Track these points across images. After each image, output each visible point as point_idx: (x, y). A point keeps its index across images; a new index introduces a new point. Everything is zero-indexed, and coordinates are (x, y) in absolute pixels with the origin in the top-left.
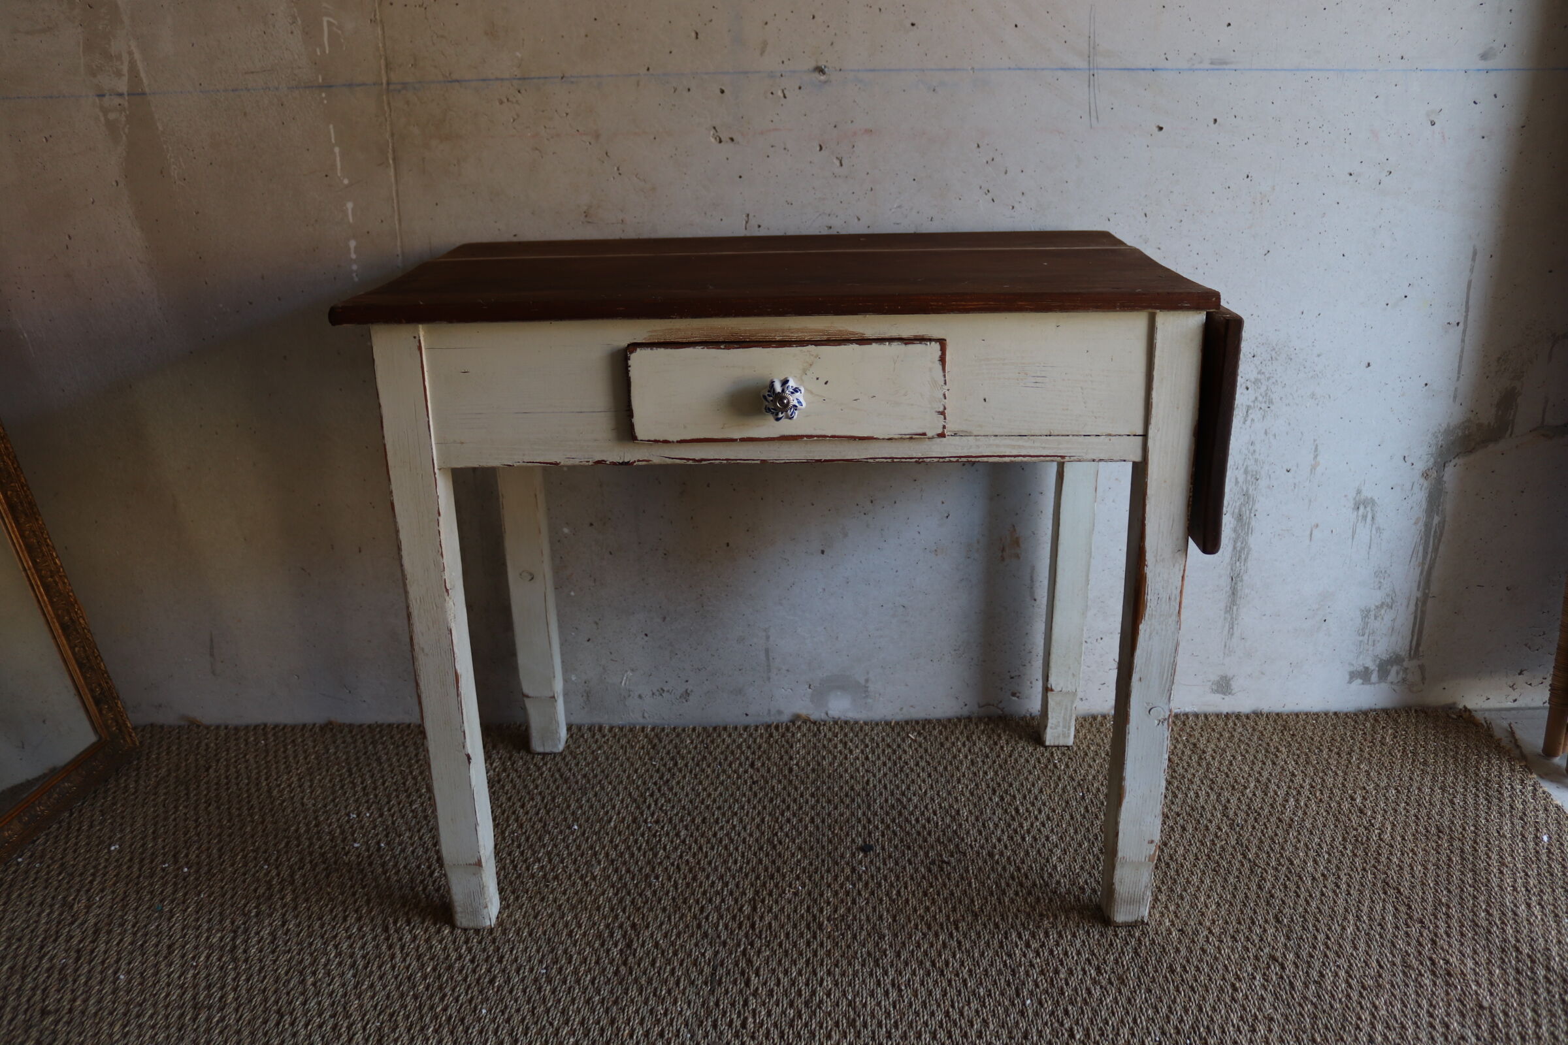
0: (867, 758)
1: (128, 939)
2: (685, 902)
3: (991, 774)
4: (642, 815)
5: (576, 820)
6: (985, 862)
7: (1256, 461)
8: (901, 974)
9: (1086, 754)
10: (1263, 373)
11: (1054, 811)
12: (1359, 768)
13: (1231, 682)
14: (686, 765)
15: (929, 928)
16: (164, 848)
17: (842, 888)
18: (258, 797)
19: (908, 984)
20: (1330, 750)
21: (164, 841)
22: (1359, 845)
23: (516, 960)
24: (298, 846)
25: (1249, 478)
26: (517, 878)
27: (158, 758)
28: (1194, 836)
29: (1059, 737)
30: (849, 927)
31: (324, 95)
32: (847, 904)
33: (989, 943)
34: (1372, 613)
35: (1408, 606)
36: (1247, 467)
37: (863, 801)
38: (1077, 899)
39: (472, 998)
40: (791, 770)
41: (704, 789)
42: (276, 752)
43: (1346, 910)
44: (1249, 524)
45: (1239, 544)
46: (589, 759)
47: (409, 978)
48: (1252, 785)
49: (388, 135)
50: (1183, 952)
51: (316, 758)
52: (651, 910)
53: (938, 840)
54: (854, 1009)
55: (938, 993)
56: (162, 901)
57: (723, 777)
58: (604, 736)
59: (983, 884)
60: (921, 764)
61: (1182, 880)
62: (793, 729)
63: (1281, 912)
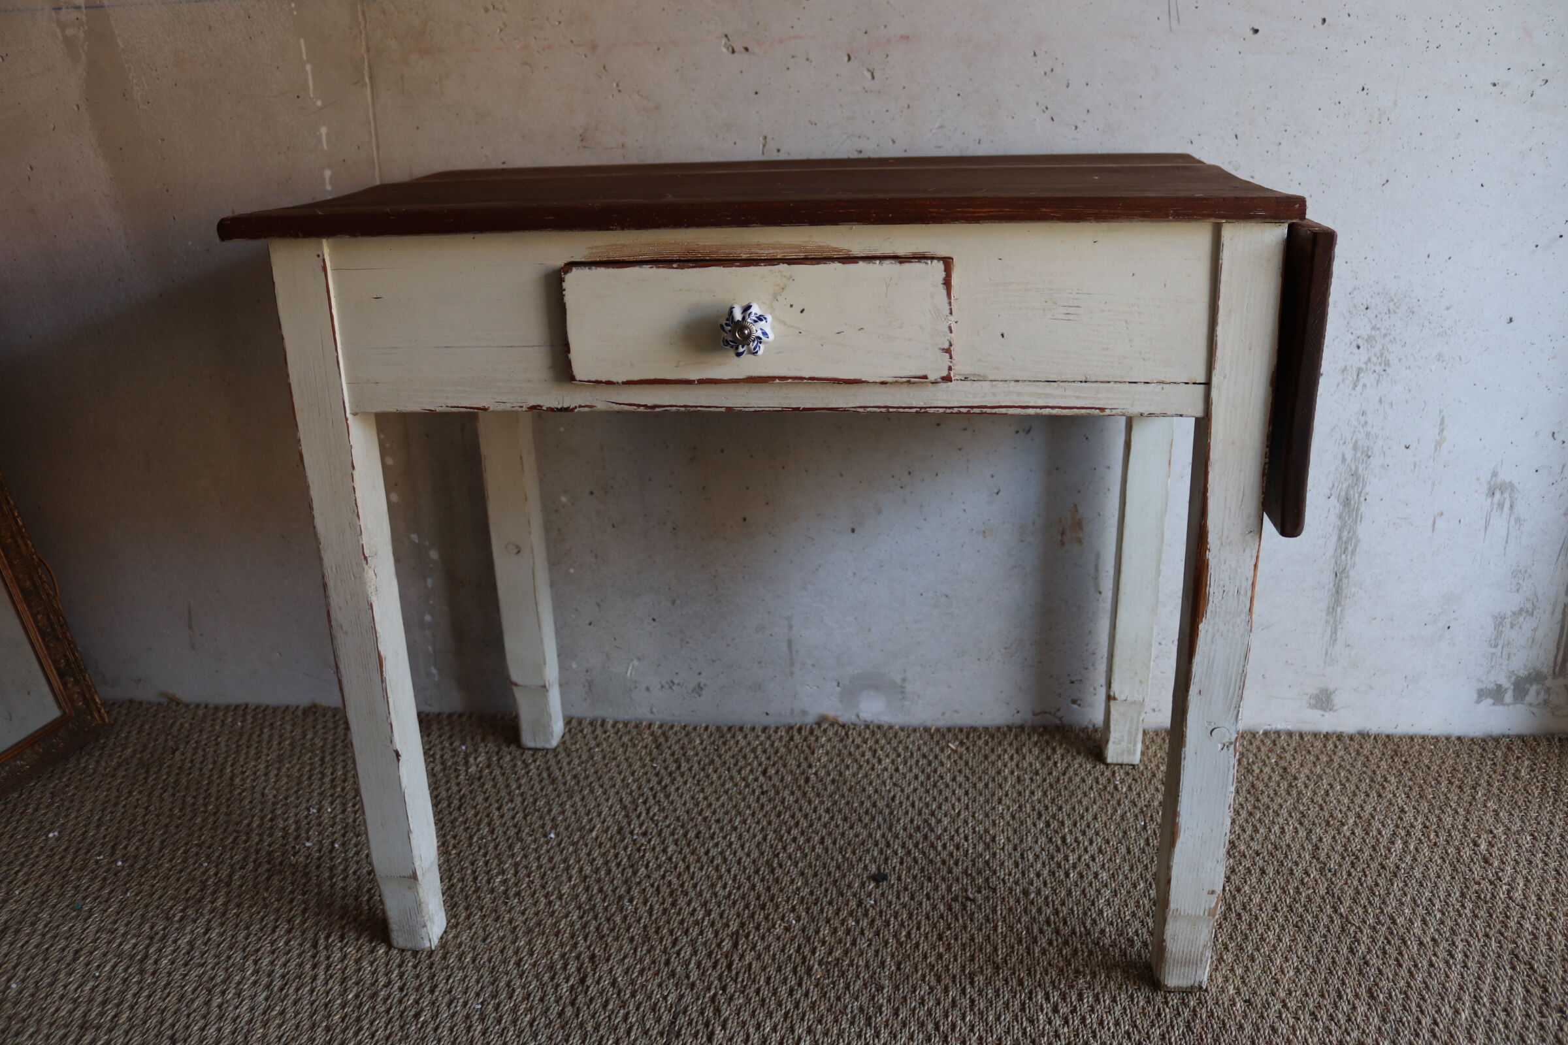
0: (897, 770)
1: (35, 941)
2: (657, 932)
3: (1038, 795)
4: (629, 826)
5: (555, 827)
6: (1018, 901)
7: (1368, 434)
8: (895, 1037)
9: (1154, 775)
10: (1378, 329)
11: (1108, 843)
12: (1485, 806)
13: (1333, 696)
14: (690, 769)
15: (939, 981)
16: (104, 837)
17: (842, 924)
20: (1451, 783)
21: (107, 829)
22: (1481, 903)
23: (450, 991)
24: (246, 842)
25: (1359, 455)
26: (475, 891)
27: (127, 737)
28: (1275, 882)
29: (1122, 754)
30: (842, 974)
31: (293, 5)
32: (845, 944)
33: (1008, 1004)
34: (1508, 621)
35: (1553, 613)
36: (1356, 441)
37: (885, 820)
38: (1124, 953)
40: (807, 780)
41: (706, 798)
42: (251, 735)
43: (1461, 988)
44: (1358, 509)
45: (1345, 533)
46: (584, 758)
47: (326, 1005)
48: (1351, 821)
49: (363, 49)
50: (1248, 1029)
51: (291, 744)
52: (616, 939)
53: (965, 872)
56: (84, 898)
57: (729, 785)
58: (605, 732)
59: (1011, 928)
60: (958, 779)
61: (1254, 937)
62: (817, 732)
63: (1377, 985)
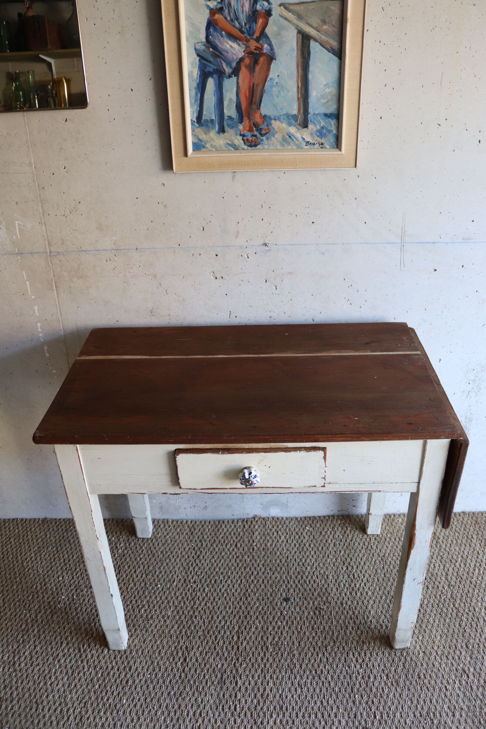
0: (287, 542)
2: (208, 633)
3: (343, 552)
4: (188, 578)
5: (159, 581)
6: (339, 608)
7: (471, 413)
8: (302, 678)
9: (386, 540)
10: (478, 377)
11: (371, 576)
14: (207, 546)
15: (314, 650)
17: (276, 624)
18: (18, 567)
19: (305, 685)
23: (137, 669)
24: (37, 598)
25: (467, 420)
26: (135, 617)
29: (374, 531)
30: (280, 649)
31: (19, 258)
32: (279, 634)
33: (340, 659)
36: (466, 416)
37: (286, 569)
38: (379, 632)
39: (119, 692)
40: (253, 549)
41: (215, 561)
46: (163, 541)
47: (91, 680)
49: (52, 276)
50: (425, 665)
51: (42, 541)
52: (194, 638)
53: (319, 594)
54: (282, 699)
55: (318, 690)
57: (223, 554)
58: (169, 527)
59: (338, 622)
60: (311, 545)
61: (425, 621)
62: (254, 523)
63: (469, 641)
